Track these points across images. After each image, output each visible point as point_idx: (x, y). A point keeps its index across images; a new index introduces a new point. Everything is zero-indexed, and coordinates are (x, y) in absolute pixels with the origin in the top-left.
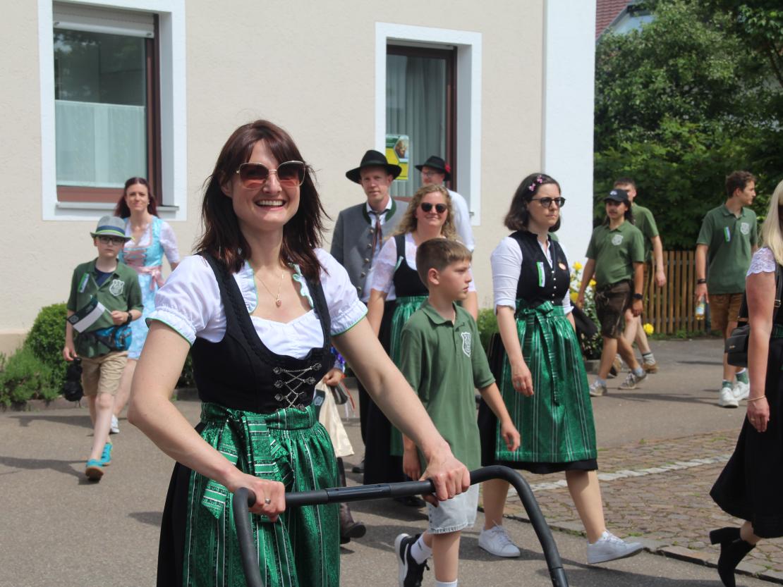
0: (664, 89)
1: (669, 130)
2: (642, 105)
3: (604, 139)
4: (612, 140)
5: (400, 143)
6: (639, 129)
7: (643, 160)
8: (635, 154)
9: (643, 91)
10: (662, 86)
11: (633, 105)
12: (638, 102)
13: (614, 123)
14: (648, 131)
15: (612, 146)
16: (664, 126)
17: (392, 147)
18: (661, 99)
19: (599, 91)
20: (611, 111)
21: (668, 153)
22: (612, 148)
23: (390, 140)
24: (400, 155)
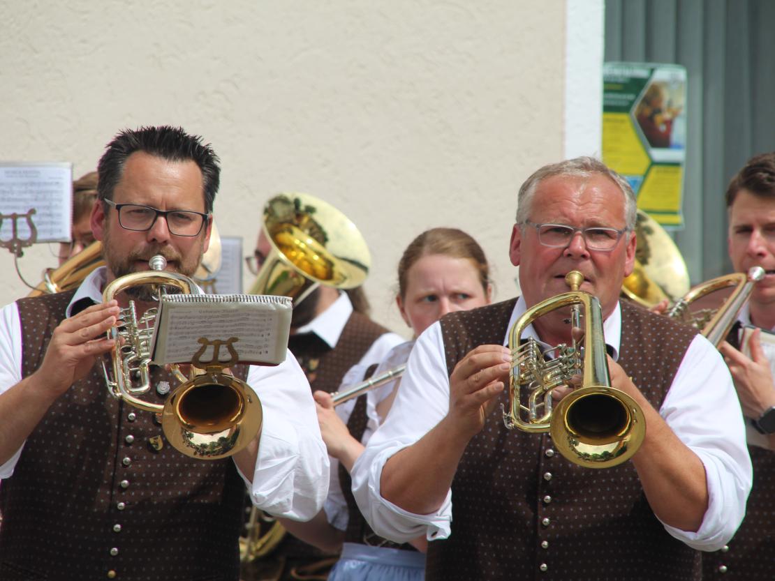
5: (655, 91)
17: (625, 110)
23: (617, 83)
24: (655, 136)
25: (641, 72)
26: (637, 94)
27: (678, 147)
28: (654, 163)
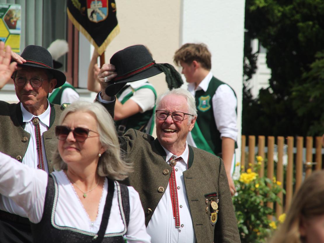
5: (11, 12)
17: (1, 17)
24: (11, 25)
26: (4, 13)
27: (19, 29)
28: (10, 34)
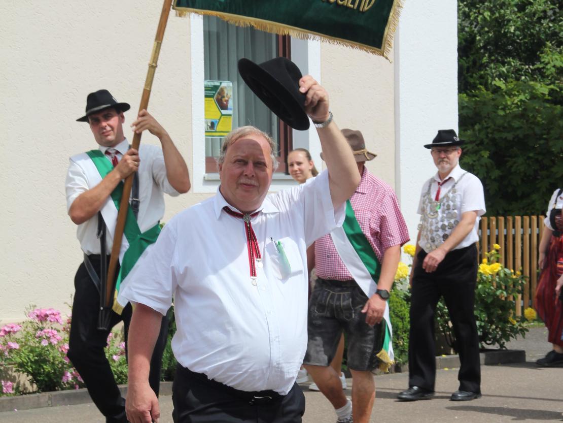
0: (545, 12)
1: (552, 64)
2: (518, 33)
3: (472, 77)
4: (481, 77)
5: (222, 90)
6: (515, 63)
7: (521, 101)
8: (510, 94)
9: (519, 15)
10: (541, 8)
11: (505, 33)
12: (512, 29)
13: (484, 55)
14: (526, 64)
15: (481, 84)
16: (545, 58)
17: (212, 97)
18: (542, 24)
19: (464, 16)
20: (480, 40)
21: (552, 92)
22: (482, 87)
23: (209, 87)
24: (222, 105)
25: (218, 84)
26: (216, 92)
27: (231, 109)
28: (222, 115)
